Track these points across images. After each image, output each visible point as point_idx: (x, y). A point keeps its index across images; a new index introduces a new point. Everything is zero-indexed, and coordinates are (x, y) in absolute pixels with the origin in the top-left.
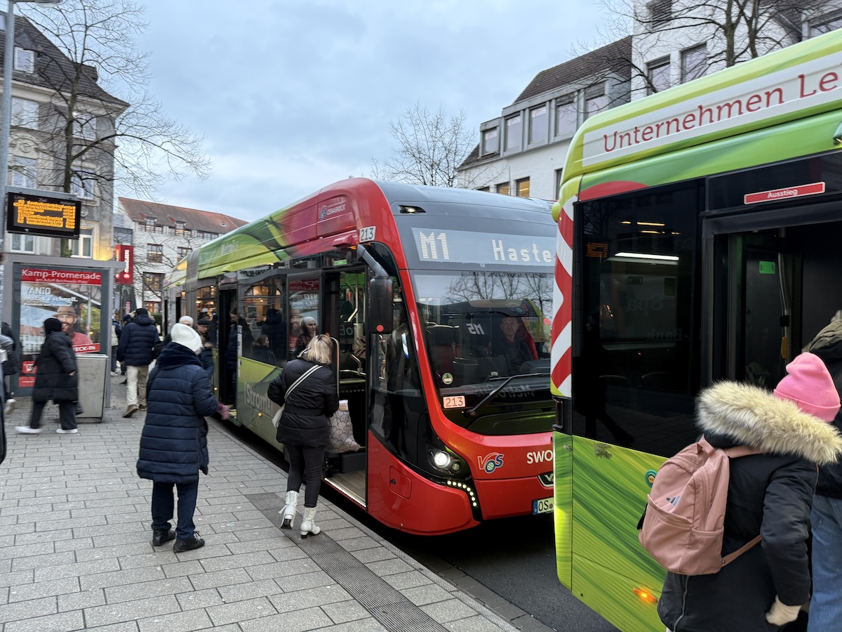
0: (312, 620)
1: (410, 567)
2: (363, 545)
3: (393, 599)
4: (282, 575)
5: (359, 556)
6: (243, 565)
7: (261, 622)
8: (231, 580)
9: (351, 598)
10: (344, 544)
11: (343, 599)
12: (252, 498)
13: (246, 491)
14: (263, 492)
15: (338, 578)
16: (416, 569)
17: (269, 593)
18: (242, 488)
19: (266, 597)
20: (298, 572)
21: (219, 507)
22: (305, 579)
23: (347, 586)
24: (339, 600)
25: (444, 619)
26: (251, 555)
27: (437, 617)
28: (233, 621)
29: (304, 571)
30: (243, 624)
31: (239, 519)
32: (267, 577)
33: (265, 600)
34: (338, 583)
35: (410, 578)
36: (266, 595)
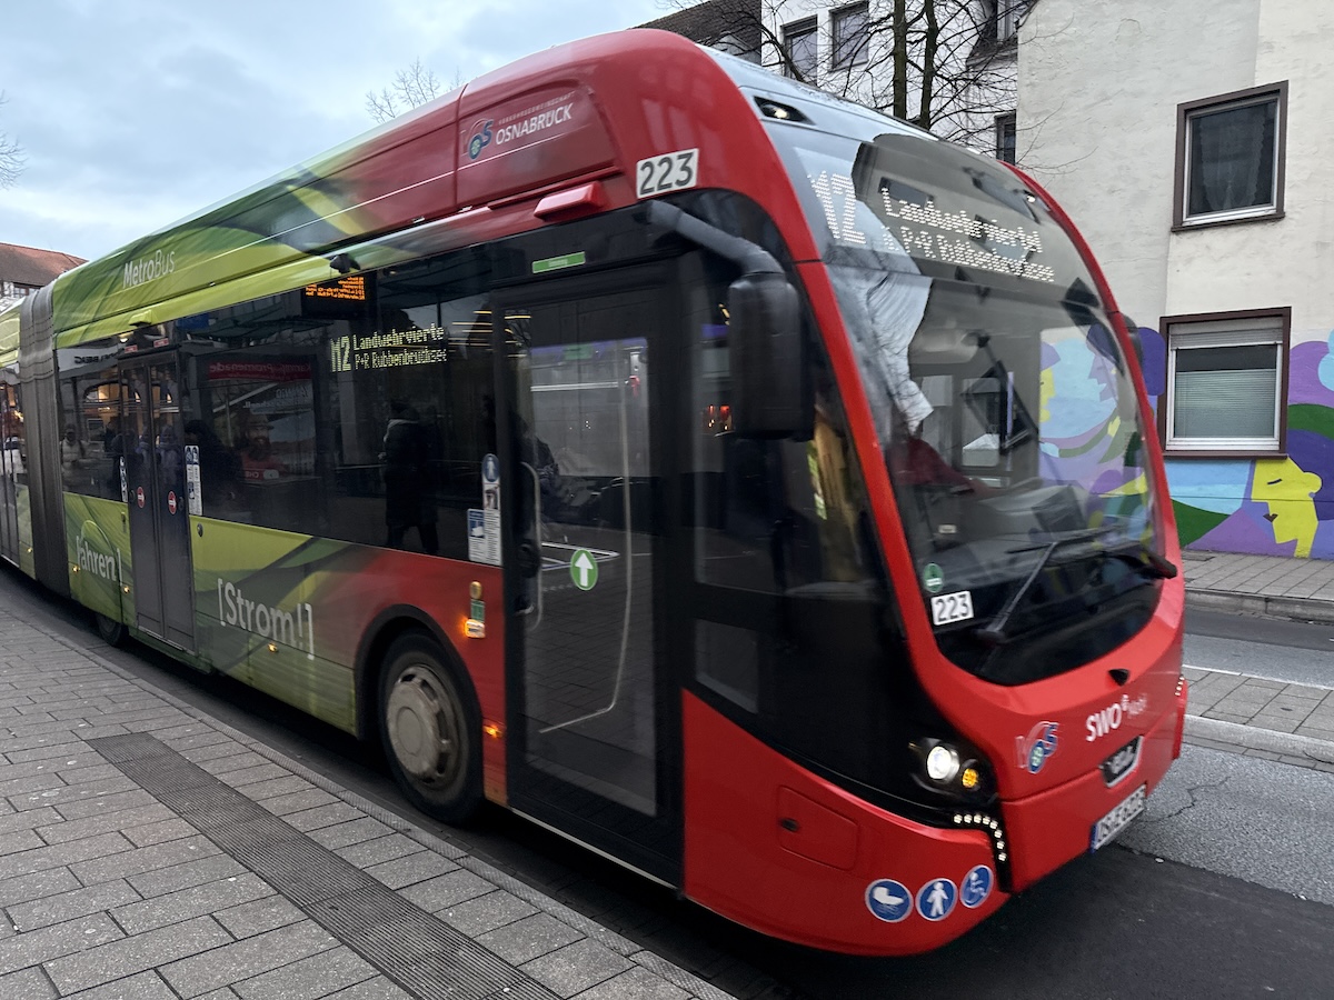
0: (192, 940)
1: (387, 829)
2: (305, 803)
3: (349, 883)
4: (144, 870)
5: (296, 822)
6: (67, 862)
7: (91, 957)
8: (38, 891)
9: (273, 892)
10: (271, 806)
11: (258, 897)
12: (98, 744)
13: (88, 734)
14: (124, 732)
15: (252, 862)
16: (397, 831)
17: (111, 903)
18: (84, 728)
19: (107, 912)
20: (176, 861)
21: (31, 765)
22: (188, 872)
23: (268, 874)
24: (249, 898)
25: (439, 904)
26: (84, 843)
27: (426, 902)
28: (31, 962)
29: (189, 858)
30: (50, 965)
31: (70, 782)
32: (112, 877)
33: (102, 918)
34: (251, 871)
35: (386, 846)
36: (105, 908)
